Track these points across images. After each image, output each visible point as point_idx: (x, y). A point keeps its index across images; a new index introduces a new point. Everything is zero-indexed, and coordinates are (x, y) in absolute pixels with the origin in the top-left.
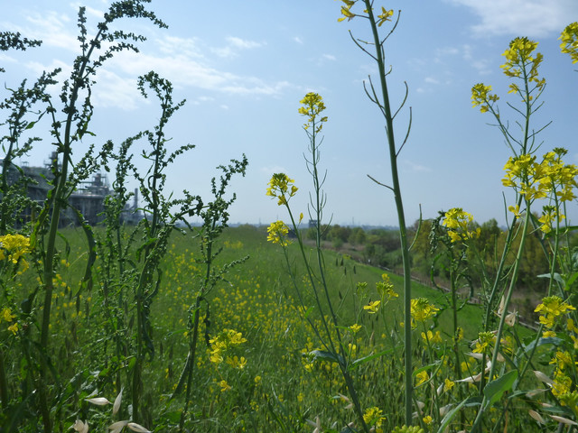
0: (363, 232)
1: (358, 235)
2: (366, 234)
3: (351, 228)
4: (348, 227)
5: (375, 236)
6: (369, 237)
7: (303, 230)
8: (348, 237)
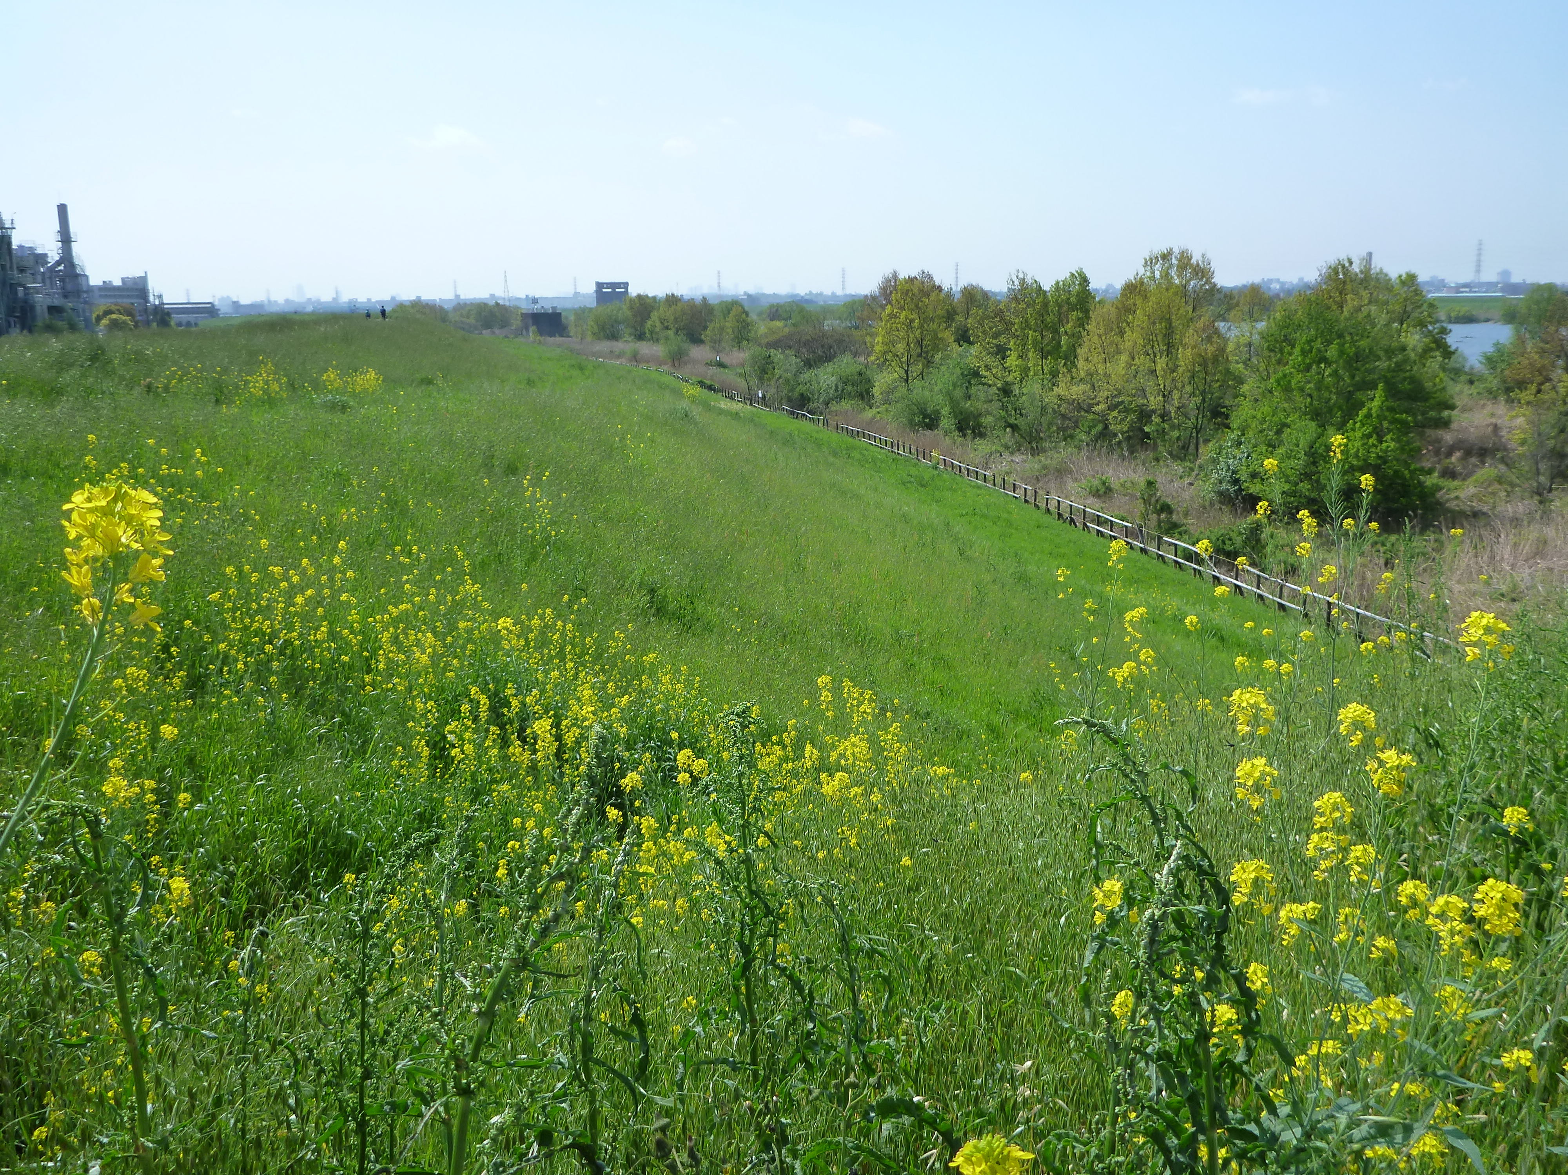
0: (746, 312)
1: (730, 324)
2: (753, 317)
3: (713, 302)
4: (705, 301)
5: (779, 324)
6: (761, 328)
7: (581, 313)
8: (705, 328)
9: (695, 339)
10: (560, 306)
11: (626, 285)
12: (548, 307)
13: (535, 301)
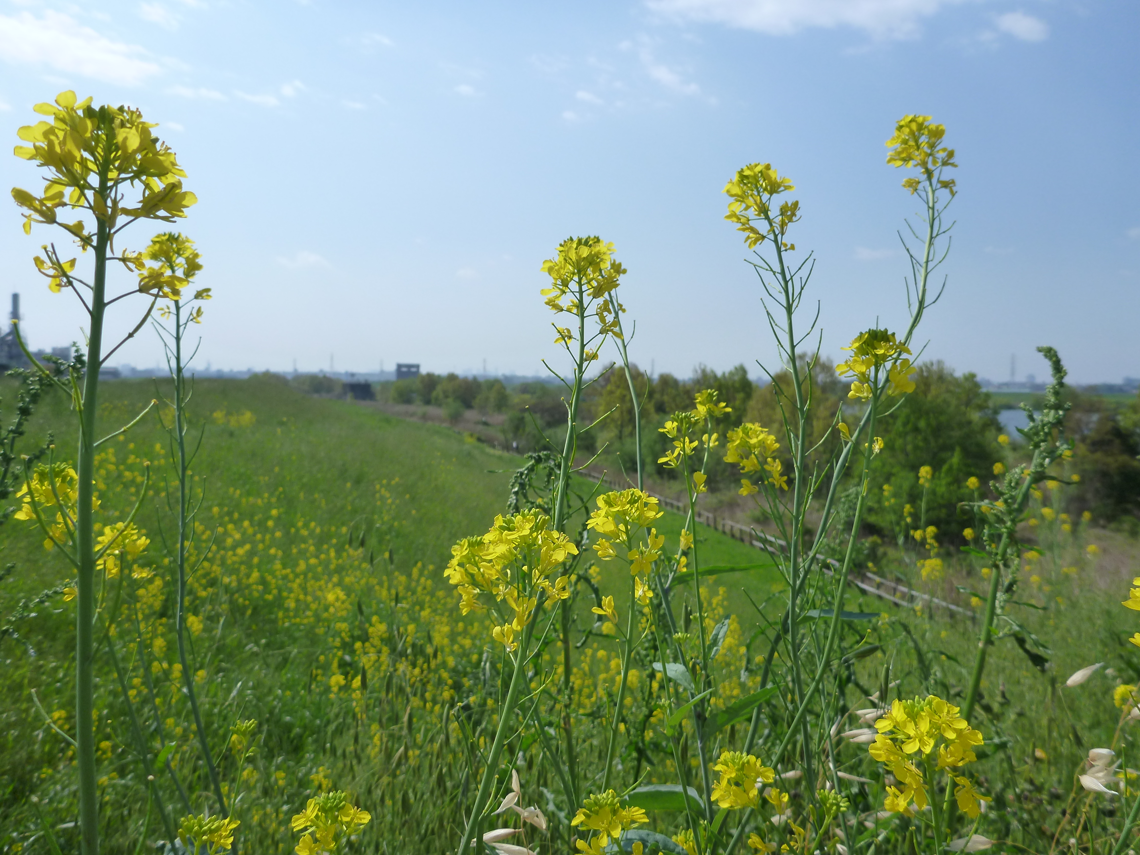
0: (504, 388)
1: (493, 396)
2: (509, 391)
3: (481, 380)
4: (475, 379)
5: (527, 396)
6: (516, 399)
7: (386, 385)
8: (474, 398)
9: (469, 406)
10: (371, 379)
11: (418, 366)
12: (362, 380)
13: (353, 375)
